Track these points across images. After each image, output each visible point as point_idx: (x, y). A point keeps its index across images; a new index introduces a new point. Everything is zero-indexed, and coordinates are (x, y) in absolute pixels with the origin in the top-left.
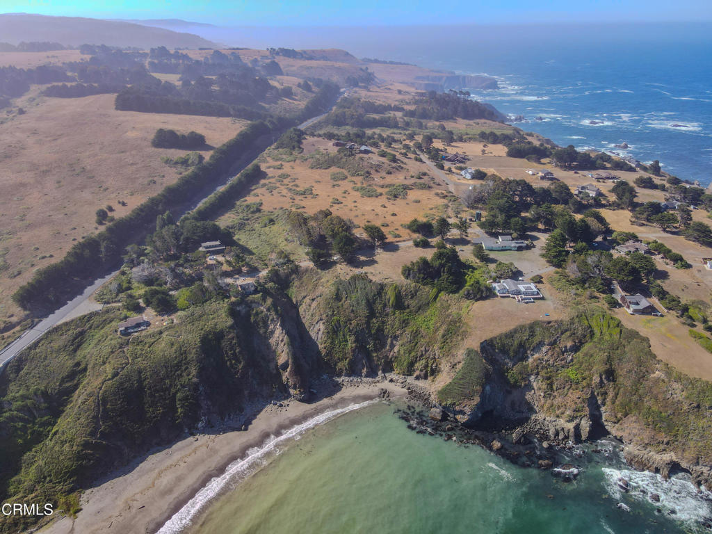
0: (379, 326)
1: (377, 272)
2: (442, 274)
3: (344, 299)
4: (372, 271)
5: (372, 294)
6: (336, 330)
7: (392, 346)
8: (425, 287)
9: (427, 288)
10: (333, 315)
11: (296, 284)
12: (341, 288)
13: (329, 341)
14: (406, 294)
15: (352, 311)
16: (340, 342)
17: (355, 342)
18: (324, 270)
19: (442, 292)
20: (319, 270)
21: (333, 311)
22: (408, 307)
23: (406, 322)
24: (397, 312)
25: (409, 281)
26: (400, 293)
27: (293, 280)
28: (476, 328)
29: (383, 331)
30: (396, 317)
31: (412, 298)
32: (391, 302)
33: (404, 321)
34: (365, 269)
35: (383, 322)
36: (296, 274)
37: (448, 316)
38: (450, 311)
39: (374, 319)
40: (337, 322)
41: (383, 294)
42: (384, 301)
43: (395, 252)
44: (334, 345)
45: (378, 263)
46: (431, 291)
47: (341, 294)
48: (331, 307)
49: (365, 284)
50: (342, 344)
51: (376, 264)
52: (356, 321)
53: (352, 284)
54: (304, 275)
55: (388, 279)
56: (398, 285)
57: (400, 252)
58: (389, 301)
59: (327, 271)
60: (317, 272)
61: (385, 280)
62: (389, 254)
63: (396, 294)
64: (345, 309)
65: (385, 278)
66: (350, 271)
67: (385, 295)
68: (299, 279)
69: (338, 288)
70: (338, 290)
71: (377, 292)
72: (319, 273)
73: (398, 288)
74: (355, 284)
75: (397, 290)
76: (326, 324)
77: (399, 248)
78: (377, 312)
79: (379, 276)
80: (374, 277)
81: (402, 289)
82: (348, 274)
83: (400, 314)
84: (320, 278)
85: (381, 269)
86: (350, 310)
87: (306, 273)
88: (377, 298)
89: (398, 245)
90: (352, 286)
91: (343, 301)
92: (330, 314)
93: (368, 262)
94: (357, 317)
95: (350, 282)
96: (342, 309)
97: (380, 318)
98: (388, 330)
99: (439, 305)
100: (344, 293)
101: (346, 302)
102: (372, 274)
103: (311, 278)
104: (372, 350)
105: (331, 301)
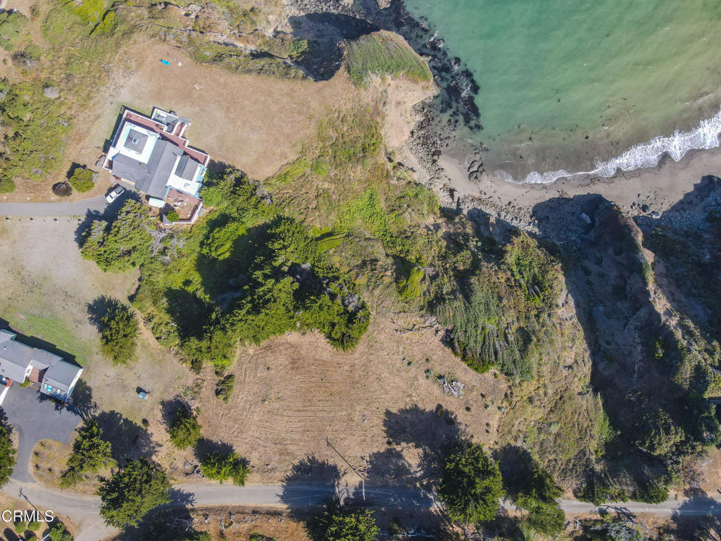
0: (455, 254)
2: (289, 264)
3: (514, 329)
4: (422, 380)
5: (456, 304)
6: (537, 288)
7: (437, 227)
8: (337, 265)
9: (336, 260)
11: (593, 445)
12: (517, 352)
13: (549, 276)
15: (500, 299)
16: (531, 267)
17: (506, 252)
18: (525, 451)
19: (311, 234)
20: (536, 457)
21: (537, 316)
22: (388, 255)
23: (403, 236)
24: (412, 258)
25: (365, 297)
26: (397, 280)
27: (598, 461)
28: (311, 117)
29: (448, 248)
30: (419, 252)
31: (376, 260)
32: (421, 275)
33: (407, 238)
34: (428, 397)
35: (443, 258)
36: (592, 470)
37: (335, 180)
38: (326, 185)
39: (462, 268)
40: (534, 296)
41: (432, 295)
42: (434, 284)
43: (313, 461)
44: (540, 268)
45: (388, 413)
46: (331, 252)
47: (518, 340)
48: (543, 326)
49: (466, 331)
50: (527, 262)
51: (394, 411)
52: (498, 279)
53: (492, 350)
54: (573, 461)
55: (405, 326)
56: (395, 294)
57: (300, 454)
58: (424, 279)
59: (519, 444)
60: (542, 452)
61: (414, 325)
62: (335, 454)
63: (407, 280)
64: (514, 308)
65: (411, 330)
66: (472, 409)
67: (430, 292)
68: (585, 455)
69: (521, 355)
70: (524, 351)
71: (444, 303)
72: (537, 448)
73: (398, 287)
74: (483, 345)
75: (401, 285)
76: (554, 302)
77: (289, 479)
78: (450, 277)
79: (417, 353)
80: (429, 354)
81: (391, 283)
82: (483, 396)
83: (408, 251)
84: (541, 429)
85: (397, 380)
86: (505, 301)
87: (567, 464)
88: (447, 294)
89: (282, 497)
90: (492, 344)
91: (516, 325)
92: (544, 316)
93: (409, 429)
94: (494, 283)
95: (494, 358)
96: (520, 312)
97: (448, 265)
98: (440, 244)
99: (333, 217)
100: (511, 338)
101: (510, 320)
102: (429, 366)
103: (559, 441)
104: (473, 237)
105: (541, 335)
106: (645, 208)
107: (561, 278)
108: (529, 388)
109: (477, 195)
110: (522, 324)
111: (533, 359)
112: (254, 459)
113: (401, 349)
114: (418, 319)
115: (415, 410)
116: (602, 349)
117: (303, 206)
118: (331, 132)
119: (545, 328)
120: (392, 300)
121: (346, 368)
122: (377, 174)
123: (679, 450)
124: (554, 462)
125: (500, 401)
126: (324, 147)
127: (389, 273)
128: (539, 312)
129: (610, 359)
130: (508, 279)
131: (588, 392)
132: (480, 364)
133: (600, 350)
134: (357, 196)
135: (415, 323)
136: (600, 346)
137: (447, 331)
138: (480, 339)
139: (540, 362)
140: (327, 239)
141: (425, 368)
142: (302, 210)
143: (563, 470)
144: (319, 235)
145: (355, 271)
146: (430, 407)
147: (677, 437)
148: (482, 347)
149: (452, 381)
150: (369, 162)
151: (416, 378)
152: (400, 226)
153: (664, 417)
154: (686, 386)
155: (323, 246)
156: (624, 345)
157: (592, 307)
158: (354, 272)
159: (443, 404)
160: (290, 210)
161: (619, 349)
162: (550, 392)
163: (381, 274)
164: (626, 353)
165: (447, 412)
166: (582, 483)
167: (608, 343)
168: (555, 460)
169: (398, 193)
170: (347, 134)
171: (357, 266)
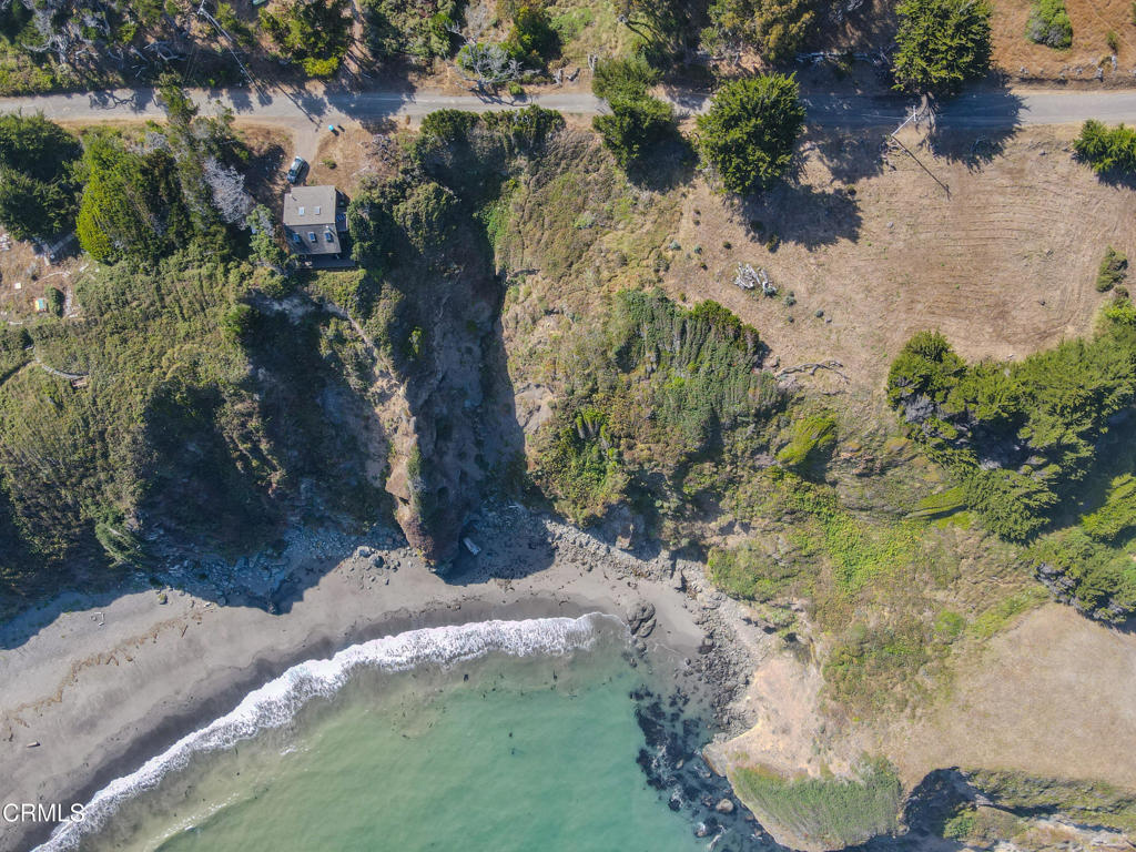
0: (713, 486)
1: (814, 304)
2: (1025, 469)
3: (641, 371)
4: (800, 289)
5: (738, 408)
6: (582, 435)
7: (726, 530)
8: (932, 467)
9: (934, 474)
10: (588, 399)
11: (518, 196)
12: (645, 334)
13: (554, 453)
14: (847, 461)
15: (653, 417)
16: (581, 468)
17: (623, 491)
18: (637, 183)
19: (973, 516)
20: (620, 175)
21: (594, 390)
22: (834, 484)
23: (799, 515)
24: (790, 480)
25: (891, 418)
26: (834, 444)
27: (519, 171)
28: (966, 707)
29: (720, 497)
30: (776, 490)
31: (860, 476)
32: (785, 453)
33: (793, 512)
34: (791, 264)
35: (733, 481)
36: (532, 158)
37: (922, 603)
38: (940, 595)
39: (707, 465)
40: (593, 423)
41: (775, 421)
42: (766, 439)
43: (972, 162)
44: (565, 466)
45: (854, 238)
46: (940, 488)
47: (639, 352)
48: (589, 375)
49: (730, 365)
50: (586, 474)
51: (844, 242)
52: (649, 449)
53: (689, 337)
54: (559, 171)
55: (827, 373)
56: (842, 422)
57: (992, 172)
58: (781, 447)
59: (645, 195)
60: (608, 183)
61: (813, 374)
62: (937, 174)
63: (816, 445)
64: (631, 403)
65: (819, 366)
66: (721, 246)
67: (778, 426)
68: (538, 181)
69: (638, 330)
70: (634, 336)
71: (758, 410)
72: (617, 188)
73: (835, 433)
74: (701, 345)
75: (829, 436)
76: (559, 413)
77: (1010, 133)
78: (730, 451)
79: (809, 333)
80: (789, 330)
81: (845, 440)
82: (705, 267)
83: (796, 490)
84: (608, 218)
85: (840, 290)
86: (647, 412)
87: (569, 165)
88: (748, 423)
89: (1020, 106)
90: (687, 345)
91: (634, 376)
92: (580, 392)
93: (822, 214)
94: (658, 442)
95: (688, 326)
96: (623, 397)
97: (728, 468)
98: (734, 503)
99: (928, 544)
100: (650, 355)
101: (644, 384)
102: (789, 311)
103: (580, 200)
104: (665, 514)
105: (597, 361)
106: (380, 563)
107: (531, 453)
108: (625, 281)
109: (642, 582)
110: (624, 378)
111: (619, 325)
112: (1065, 162)
113: (834, 337)
114: (806, 383)
115: (811, 244)
116: (479, 342)
117: (983, 561)
118: (929, 683)
119: (586, 372)
120: (846, 412)
121: (919, 306)
122: (836, 615)
123: (402, 190)
124: (590, 168)
125: (677, 258)
126: (942, 659)
127: (844, 455)
128: (590, 396)
129: (471, 325)
130: (630, 448)
131: (516, 275)
132: (711, 316)
133: (483, 339)
134: (879, 579)
135: (812, 377)
136: (481, 346)
137: (760, 366)
138: (706, 354)
139: (607, 319)
140: (945, 509)
141: (795, 308)
142: (985, 554)
143: (576, 158)
144: (958, 515)
145: (902, 459)
146: (789, 248)
147: (403, 211)
148: (704, 341)
149: (753, 289)
150: (852, 632)
151: (811, 292)
152: (799, 531)
153: (417, 240)
154: (386, 286)
155: (953, 497)
156: (450, 348)
157: (480, 406)
158: (906, 456)
159: (767, 253)
160: (1007, 555)
161: (457, 342)
162: (589, 274)
163: (860, 453)
164: (450, 335)
165: (761, 240)
166: (552, 138)
167: (469, 351)
168: (587, 171)
169: (793, 583)
170: (895, 680)
171: (896, 467)
